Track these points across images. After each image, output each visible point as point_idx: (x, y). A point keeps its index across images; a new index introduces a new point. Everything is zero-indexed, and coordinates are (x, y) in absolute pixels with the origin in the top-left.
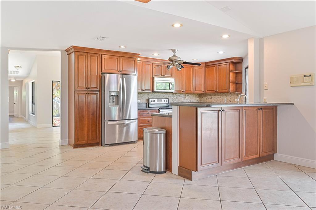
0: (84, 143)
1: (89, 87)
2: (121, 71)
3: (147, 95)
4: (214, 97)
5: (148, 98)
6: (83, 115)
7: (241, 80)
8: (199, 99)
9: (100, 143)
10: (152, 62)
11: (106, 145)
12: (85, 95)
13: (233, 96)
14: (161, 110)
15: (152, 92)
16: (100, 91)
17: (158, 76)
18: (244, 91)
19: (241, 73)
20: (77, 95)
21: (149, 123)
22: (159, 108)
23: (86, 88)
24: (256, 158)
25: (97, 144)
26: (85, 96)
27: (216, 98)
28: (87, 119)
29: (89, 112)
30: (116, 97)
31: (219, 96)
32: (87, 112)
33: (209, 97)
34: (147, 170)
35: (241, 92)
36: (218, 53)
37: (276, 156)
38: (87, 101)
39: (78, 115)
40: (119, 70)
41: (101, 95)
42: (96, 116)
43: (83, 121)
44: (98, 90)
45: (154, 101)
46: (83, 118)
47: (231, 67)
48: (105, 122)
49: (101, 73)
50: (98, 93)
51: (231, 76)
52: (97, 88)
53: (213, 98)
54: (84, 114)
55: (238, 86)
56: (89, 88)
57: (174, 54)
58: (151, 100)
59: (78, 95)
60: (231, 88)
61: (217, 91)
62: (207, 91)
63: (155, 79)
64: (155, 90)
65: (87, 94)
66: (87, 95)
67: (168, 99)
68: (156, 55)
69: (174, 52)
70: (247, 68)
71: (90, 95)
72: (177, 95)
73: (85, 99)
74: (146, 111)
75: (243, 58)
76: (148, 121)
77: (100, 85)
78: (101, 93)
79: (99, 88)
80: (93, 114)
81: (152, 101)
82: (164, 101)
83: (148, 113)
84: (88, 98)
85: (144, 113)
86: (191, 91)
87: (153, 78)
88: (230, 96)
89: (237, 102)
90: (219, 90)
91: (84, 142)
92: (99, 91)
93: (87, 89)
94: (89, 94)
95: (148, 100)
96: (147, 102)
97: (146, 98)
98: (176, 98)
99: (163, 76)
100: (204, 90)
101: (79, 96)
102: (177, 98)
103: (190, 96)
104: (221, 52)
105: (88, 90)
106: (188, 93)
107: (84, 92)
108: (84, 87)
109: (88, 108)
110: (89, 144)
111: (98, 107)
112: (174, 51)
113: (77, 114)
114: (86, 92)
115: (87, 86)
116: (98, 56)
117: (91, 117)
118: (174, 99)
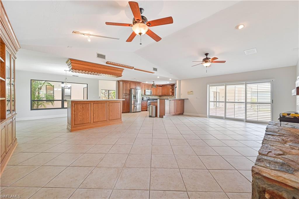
0: (125, 112)
2: (136, 88)
4: (165, 97)
7: (174, 91)
8: (159, 97)
10: (145, 84)
11: (132, 112)
13: (172, 96)
14: (148, 101)
15: (144, 95)
18: (175, 95)
19: (174, 89)
21: (144, 106)
23: (126, 94)
24: (179, 114)
25: (129, 112)
28: (126, 104)
29: (126, 101)
34: (150, 116)
35: (174, 95)
37: (184, 114)
41: (130, 96)
45: (145, 98)
47: (171, 87)
49: (130, 89)
51: (171, 90)
55: (173, 94)
59: (123, 96)
60: (171, 94)
64: (146, 94)
68: (147, 83)
70: (176, 87)
75: (175, 84)
77: (130, 93)
80: (128, 102)
82: (148, 98)
84: (126, 97)
85: (143, 102)
87: (145, 90)
89: (173, 98)
90: (167, 95)
95: (143, 98)
99: (148, 89)
100: (161, 95)
106: (156, 95)
112: (154, 82)
116: (129, 83)
118: (151, 97)
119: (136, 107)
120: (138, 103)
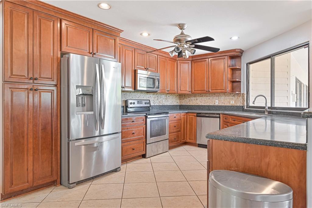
0: (26, 187)
1: (36, 76)
2: (95, 54)
3: (124, 95)
4: (200, 98)
5: (125, 99)
6: (23, 132)
7: (241, 79)
8: (178, 101)
9: (59, 180)
11: (71, 185)
12: (26, 92)
13: (227, 98)
14: (149, 117)
15: (134, 90)
16: (58, 85)
17: (141, 69)
20: (8, 93)
21: (134, 136)
22: (146, 114)
23: (30, 79)
25: (53, 183)
26: (27, 94)
27: (203, 99)
28: (31, 140)
29: (35, 125)
30: (89, 96)
31: (207, 97)
32: (31, 126)
33: (193, 98)
36: (230, 38)
38: (32, 104)
39: (11, 132)
40: (91, 51)
41: (59, 93)
42: (50, 132)
43: (23, 144)
44: (54, 83)
45: (134, 103)
46: (23, 137)
48: (69, 144)
49: (59, 53)
50: (54, 88)
51: (229, 73)
52: (53, 81)
53: (198, 100)
54: (25, 129)
55: (236, 86)
56: (36, 79)
57: (182, 32)
58: (130, 101)
59: (12, 92)
60: (229, 87)
61: (209, 91)
62: (194, 91)
63: (139, 71)
64: (139, 88)
65: (31, 90)
66: (31, 92)
67: (149, 100)
69: (181, 29)
71: (38, 92)
72: (158, 95)
73: (27, 99)
74: (131, 119)
75: (243, 51)
76: (133, 133)
77: (59, 75)
78: (59, 88)
79: (55, 81)
80: (44, 129)
81: (131, 103)
82: (146, 103)
83: (133, 121)
84: (34, 99)
85: (127, 122)
86: (174, 90)
88: (223, 97)
90: (212, 90)
91: (26, 185)
92: (56, 85)
93: (31, 81)
94: (35, 90)
95: (126, 102)
96: (124, 105)
97: (124, 99)
98: (156, 99)
99: (147, 69)
100: (190, 90)
101: (14, 94)
102: (158, 99)
103: (171, 97)
104: (235, 38)
105: (34, 83)
106: (172, 93)
107: (26, 87)
108: (24, 76)
109: (34, 118)
110: (35, 187)
111: (55, 114)
112: (181, 26)
113: (9, 131)
114: (30, 87)
115: (31, 75)
116: (54, 21)
117: (40, 134)
118: (155, 101)
119: (96, 149)
120: (105, 132)
